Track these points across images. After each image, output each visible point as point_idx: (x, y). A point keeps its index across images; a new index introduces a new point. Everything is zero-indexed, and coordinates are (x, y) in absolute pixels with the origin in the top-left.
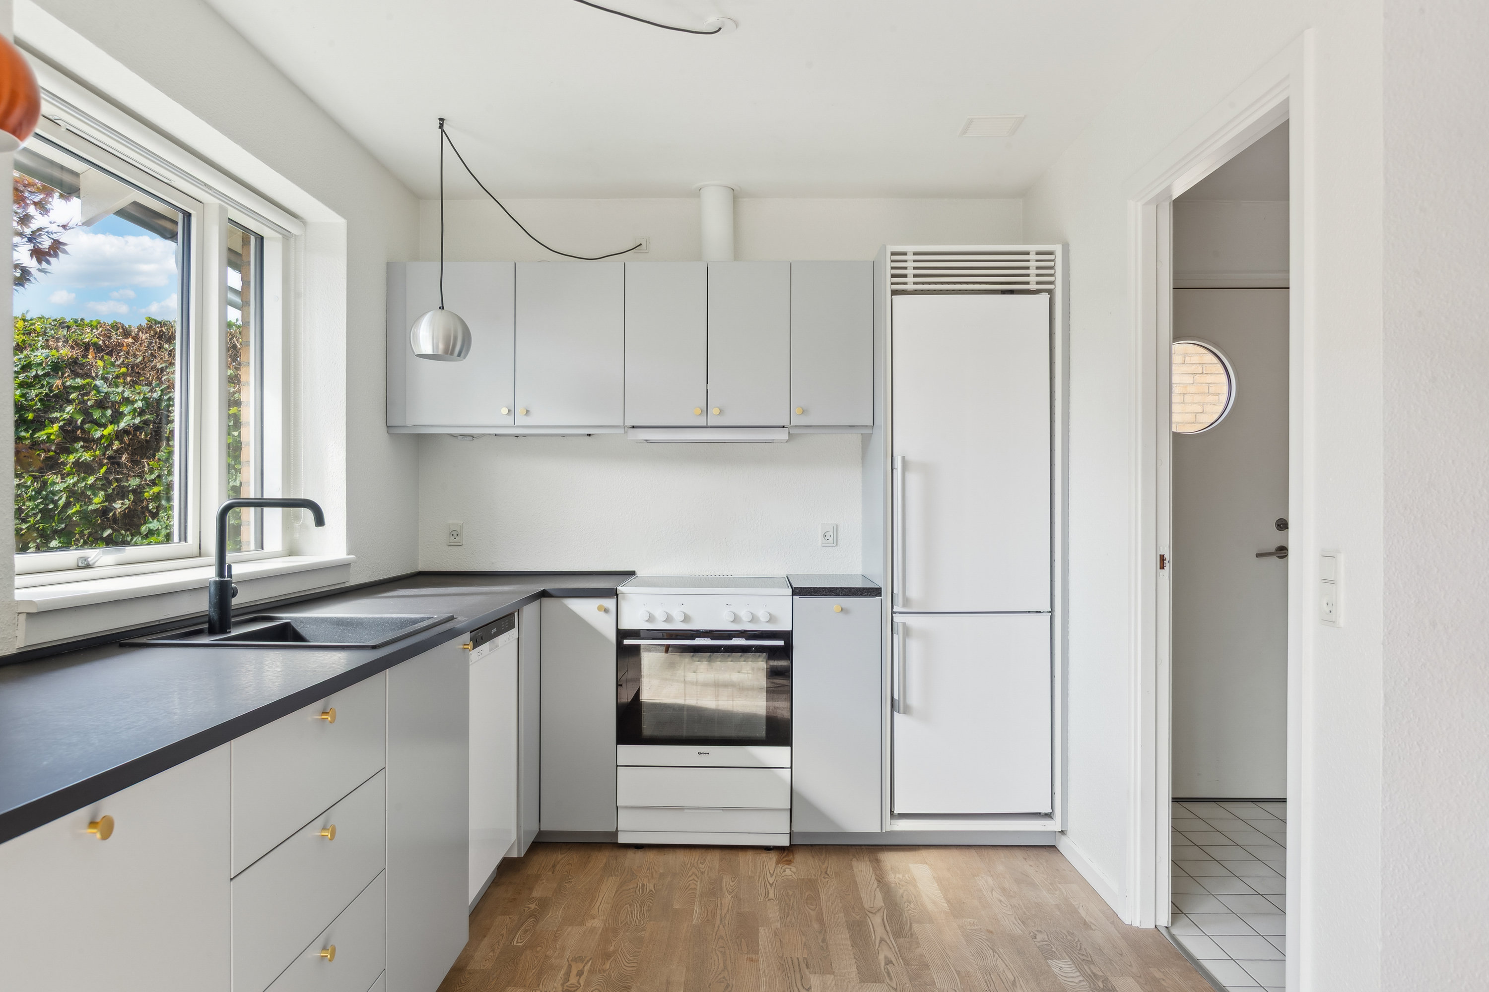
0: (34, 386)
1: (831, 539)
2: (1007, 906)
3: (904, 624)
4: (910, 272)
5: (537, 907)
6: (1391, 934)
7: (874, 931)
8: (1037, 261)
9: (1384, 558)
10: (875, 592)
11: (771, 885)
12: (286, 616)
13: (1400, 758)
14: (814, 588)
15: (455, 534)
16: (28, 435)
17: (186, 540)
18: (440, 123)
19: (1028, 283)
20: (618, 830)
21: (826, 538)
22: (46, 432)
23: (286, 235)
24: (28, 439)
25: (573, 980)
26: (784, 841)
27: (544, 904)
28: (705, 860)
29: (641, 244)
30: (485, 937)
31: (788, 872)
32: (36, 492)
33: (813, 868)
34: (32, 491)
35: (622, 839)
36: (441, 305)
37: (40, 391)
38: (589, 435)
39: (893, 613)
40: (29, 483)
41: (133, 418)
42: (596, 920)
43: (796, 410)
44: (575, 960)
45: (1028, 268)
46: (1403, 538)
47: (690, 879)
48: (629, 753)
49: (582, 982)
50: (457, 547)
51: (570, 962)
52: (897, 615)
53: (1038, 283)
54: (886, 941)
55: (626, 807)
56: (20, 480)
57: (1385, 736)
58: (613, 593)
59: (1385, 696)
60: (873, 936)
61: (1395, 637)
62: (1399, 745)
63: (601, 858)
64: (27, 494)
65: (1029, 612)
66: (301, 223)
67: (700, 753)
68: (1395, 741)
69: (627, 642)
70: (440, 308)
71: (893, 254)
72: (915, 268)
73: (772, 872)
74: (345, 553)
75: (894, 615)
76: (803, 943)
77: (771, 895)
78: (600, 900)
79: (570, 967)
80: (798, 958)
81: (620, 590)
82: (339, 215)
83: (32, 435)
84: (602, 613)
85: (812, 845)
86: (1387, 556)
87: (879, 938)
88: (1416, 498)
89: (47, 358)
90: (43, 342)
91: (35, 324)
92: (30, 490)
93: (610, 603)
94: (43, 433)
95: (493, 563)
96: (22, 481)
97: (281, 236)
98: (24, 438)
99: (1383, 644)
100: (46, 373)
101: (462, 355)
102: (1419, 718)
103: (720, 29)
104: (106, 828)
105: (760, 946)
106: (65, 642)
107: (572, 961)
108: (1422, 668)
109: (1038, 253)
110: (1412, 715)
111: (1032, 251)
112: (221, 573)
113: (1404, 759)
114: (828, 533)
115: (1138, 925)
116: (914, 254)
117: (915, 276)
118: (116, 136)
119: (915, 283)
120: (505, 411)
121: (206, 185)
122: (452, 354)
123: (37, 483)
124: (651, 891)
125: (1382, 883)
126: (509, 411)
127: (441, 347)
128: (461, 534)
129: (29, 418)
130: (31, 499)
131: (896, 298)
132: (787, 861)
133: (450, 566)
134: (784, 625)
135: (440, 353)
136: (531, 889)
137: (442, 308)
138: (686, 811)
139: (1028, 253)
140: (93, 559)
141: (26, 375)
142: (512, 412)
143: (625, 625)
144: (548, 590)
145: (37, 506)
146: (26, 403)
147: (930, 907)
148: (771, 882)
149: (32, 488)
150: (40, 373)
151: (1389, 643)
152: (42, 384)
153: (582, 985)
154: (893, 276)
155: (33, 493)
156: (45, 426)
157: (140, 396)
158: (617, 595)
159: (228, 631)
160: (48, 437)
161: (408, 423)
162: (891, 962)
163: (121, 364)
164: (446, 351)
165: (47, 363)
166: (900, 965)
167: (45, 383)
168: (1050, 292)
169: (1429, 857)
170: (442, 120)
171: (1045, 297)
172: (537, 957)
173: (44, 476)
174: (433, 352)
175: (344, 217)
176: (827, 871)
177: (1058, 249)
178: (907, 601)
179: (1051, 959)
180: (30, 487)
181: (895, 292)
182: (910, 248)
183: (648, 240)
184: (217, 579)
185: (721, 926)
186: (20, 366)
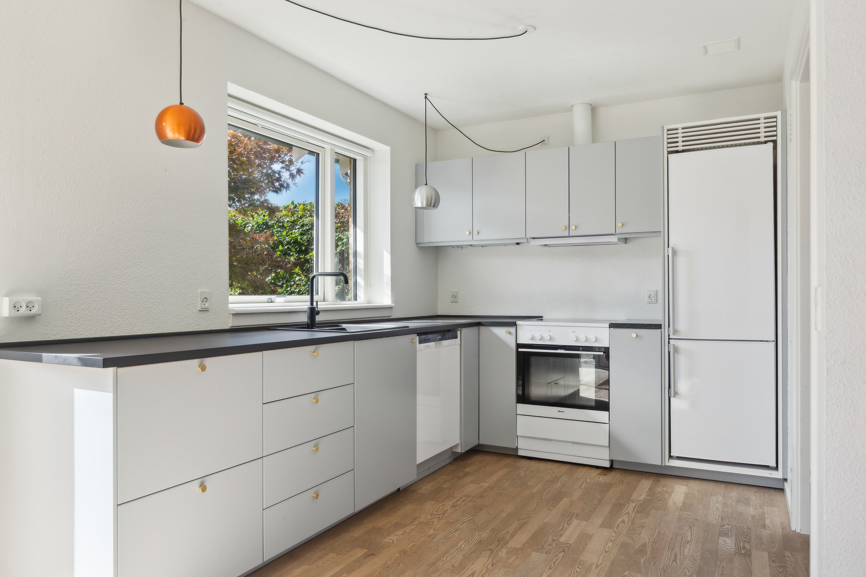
0: (305, 234)
1: (653, 299)
2: (720, 510)
3: (674, 345)
4: (680, 139)
5: (462, 475)
6: (832, 511)
7: (626, 509)
8: (765, 123)
9: (826, 288)
10: (658, 327)
11: (586, 482)
12: (344, 326)
13: (838, 407)
14: (622, 324)
15: (454, 297)
16: (303, 257)
17: (318, 295)
18: (425, 96)
19: (759, 137)
20: (518, 448)
21: (651, 298)
22: (309, 255)
23: (366, 158)
24: (303, 258)
25: (459, 503)
26: (607, 465)
27: (467, 474)
28: (559, 468)
29: (544, 140)
30: (432, 482)
31: (601, 479)
32: (306, 283)
33: (616, 479)
34: (304, 282)
35: (521, 453)
36: (426, 183)
37: (307, 236)
38: (518, 244)
39: (669, 339)
40: (303, 279)
41: (343, 247)
42: (486, 483)
43: (619, 225)
44: (465, 496)
45: (759, 128)
46: (839, 275)
47: (546, 474)
48: (522, 408)
49: (462, 504)
50: (455, 303)
51: (462, 497)
52: (672, 340)
53: (765, 137)
54: (629, 514)
55: (522, 436)
56: (300, 277)
57: (827, 393)
58: (514, 324)
59: (827, 369)
60: (624, 511)
61: (834, 335)
62: (837, 399)
63: (507, 461)
64: (302, 283)
65: (762, 341)
66: (372, 151)
67: (559, 411)
68: (834, 396)
69: (520, 350)
70: (425, 184)
71: (668, 130)
72: (683, 137)
73: (591, 478)
74: (391, 303)
75: (670, 340)
76: (583, 507)
77: (583, 487)
78: (494, 476)
79: (461, 498)
80: (574, 513)
81: (517, 323)
82: (386, 145)
83: (304, 256)
84: (508, 335)
85: (625, 470)
86: (829, 286)
87: (627, 511)
88: (848, 251)
89: (310, 221)
90: (309, 214)
91: (307, 206)
92: (303, 281)
93: (512, 330)
94: (308, 255)
95: (472, 311)
96: (300, 278)
97: (363, 158)
98: (302, 258)
99: (825, 338)
100: (309, 228)
101: (435, 206)
102: (851, 384)
103: (526, 31)
104: (203, 368)
105: (558, 506)
106: (249, 327)
107: (464, 496)
108: (853, 354)
109: (765, 118)
110: (846, 382)
111: (761, 117)
112: (312, 304)
113: (841, 407)
114: (651, 295)
115: (799, 531)
116: (683, 129)
117: (683, 141)
118: (279, 126)
119: (683, 146)
120: (468, 233)
121: (322, 141)
122: (430, 206)
123: (306, 278)
124: (522, 476)
125: (826, 480)
126: (470, 233)
127: (425, 203)
128: (457, 296)
129: (303, 249)
130: (304, 285)
131: (671, 156)
132: (605, 474)
133: (452, 312)
134: (605, 344)
135: (424, 206)
136: (465, 468)
137: (426, 184)
138: (552, 441)
139: (759, 119)
140: (273, 299)
141: (302, 230)
142: (471, 233)
143: (521, 341)
144: (482, 322)
145: (306, 288)
146: (302, 242)
147: (670, 503)
148: (587, 482)
149: (304, 280)
150: (307, 228)
151: (830, 338)
152: (309, 234)
153: (462, 505)
154: (668, 143)
155: (305, 283)
156: (309, 252)
157: (345, 237)
158: (516, 325)
159: (314, 328)
160: (310, 257)
161: (425, 242)
162: (624, 522)
163: (339, 222)
164: (427, 205)
165: (309, 224)
166: (628, 524)
167: (309, 233)
168: (775, 142)
169: (859, 468)
170: (426, 94)
171: (771, 145)
172: (449, 492)
173: (309, 275)
174: (421, 206)
175: (389, 146)
176: (623, 481)
177: (779, 114)
178: (675, 332)
179: (722, 536)
180: (303, 280)
181: (670, 153)
182: (680, 126)
183: (548, 138)
184: (310, 306)
185: (545, 495)
186: (300, 226)
